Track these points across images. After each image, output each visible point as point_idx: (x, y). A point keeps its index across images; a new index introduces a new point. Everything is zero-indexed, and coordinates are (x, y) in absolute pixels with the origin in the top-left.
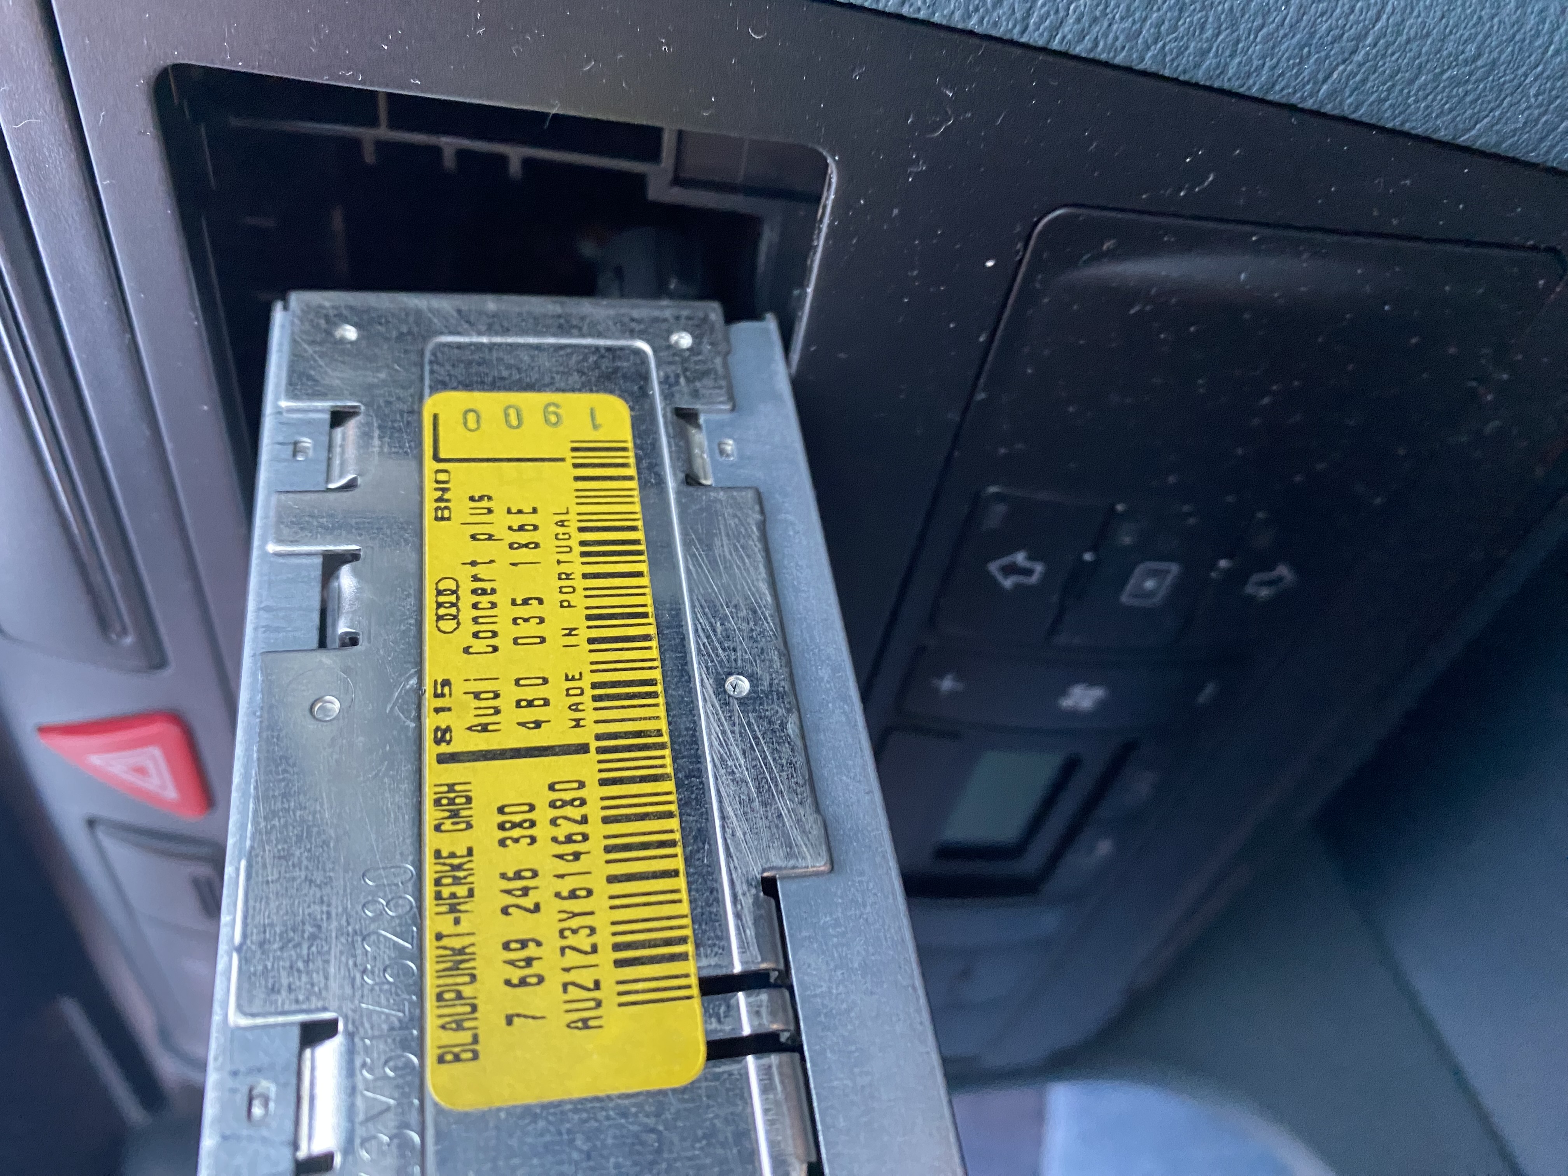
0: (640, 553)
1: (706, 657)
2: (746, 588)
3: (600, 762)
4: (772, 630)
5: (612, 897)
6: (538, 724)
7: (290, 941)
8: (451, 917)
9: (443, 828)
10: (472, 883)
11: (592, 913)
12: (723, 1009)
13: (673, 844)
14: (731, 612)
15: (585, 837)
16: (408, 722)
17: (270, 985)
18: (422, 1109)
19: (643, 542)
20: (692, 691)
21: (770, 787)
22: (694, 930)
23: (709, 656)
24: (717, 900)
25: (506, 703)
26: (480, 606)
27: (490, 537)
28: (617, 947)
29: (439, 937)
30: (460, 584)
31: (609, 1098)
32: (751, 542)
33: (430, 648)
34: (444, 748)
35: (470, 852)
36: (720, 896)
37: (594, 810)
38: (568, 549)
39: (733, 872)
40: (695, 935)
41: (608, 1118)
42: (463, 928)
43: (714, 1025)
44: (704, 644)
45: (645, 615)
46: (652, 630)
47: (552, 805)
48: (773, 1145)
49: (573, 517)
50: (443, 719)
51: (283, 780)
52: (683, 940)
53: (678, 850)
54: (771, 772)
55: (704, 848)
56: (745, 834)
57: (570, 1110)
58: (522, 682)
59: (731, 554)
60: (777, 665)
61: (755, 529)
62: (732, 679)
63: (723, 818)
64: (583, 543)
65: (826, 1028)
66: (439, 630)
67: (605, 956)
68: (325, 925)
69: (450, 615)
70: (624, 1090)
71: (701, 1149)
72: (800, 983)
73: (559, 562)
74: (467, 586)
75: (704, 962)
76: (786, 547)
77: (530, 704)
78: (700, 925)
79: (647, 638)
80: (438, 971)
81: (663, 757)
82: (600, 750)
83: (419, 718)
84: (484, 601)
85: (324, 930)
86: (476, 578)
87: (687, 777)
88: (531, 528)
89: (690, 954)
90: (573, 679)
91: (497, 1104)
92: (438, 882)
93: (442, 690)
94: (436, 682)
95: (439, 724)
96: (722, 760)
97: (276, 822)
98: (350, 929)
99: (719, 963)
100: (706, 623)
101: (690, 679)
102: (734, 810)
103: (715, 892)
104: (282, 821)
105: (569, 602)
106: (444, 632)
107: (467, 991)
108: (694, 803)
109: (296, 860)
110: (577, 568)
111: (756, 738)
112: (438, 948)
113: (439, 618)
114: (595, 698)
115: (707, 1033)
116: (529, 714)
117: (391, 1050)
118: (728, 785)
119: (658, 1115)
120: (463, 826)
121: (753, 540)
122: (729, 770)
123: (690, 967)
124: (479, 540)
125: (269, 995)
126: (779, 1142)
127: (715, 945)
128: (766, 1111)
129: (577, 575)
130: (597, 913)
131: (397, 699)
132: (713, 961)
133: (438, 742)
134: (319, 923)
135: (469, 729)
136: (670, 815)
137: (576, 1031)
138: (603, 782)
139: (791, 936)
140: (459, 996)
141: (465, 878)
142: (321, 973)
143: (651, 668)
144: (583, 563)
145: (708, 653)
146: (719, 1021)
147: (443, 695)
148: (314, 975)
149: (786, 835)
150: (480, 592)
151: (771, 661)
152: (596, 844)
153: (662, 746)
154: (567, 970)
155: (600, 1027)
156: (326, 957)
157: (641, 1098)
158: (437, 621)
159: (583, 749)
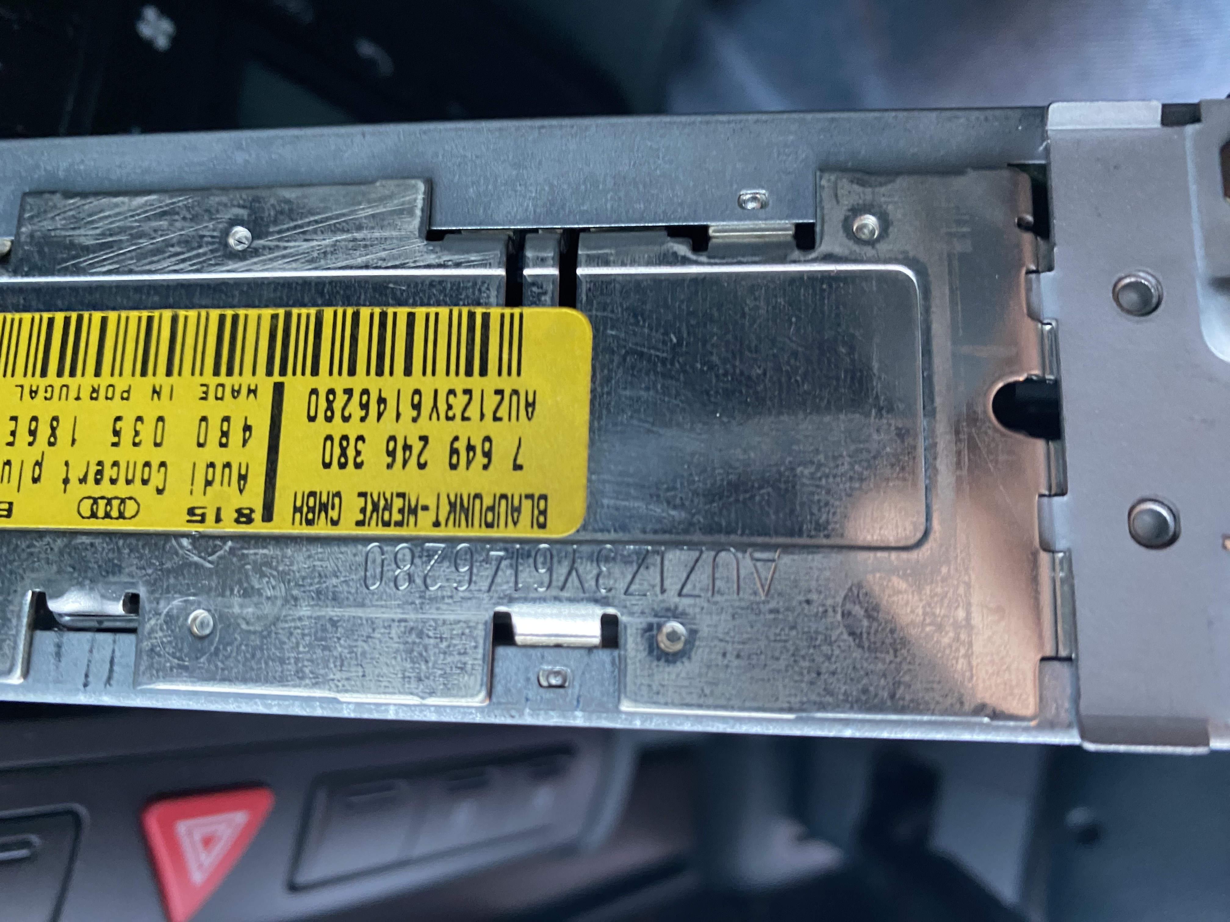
0: (80, 319)
1: (205, 265)
2: (137, 218)
3: (294, 373)
4: (187, 199)
5: (424, 373)
6: (247, 428)
7: (421, 655)
8: (420, 513)
9: (335, 518)
10: (392, 494)
11: (436, 392)
12: (535, 289)
13: (383, 315)
14: (161, 236)
15: (365, 392)
16: (227, 548)
17: (458, 671)
18: (580, 543)
19: (68, 314)
20: (238, 283)
21: (344, 221)
22: (464, 305)
23: (204, 261)
24: (441, 282)
25: (220, 456)
26: (114, 477)
27: (38, 464)
28: (469, 373)
29: (437, 524)
30: (87, 495)
31: (593, 391)
32: (86, 207)
33: (152, 526)
34: (257, 516)
35: (362, 495)
36: (437, 279)
37: (341, 382)
38: (65, 389)
39: (418, 264)
40: (468, 305)
41: (609, 393)
42: (431, 503)
43: (547, 298)
44: (191, 265)
45: (150, 319)
46: (167, 314)
47: (329, 419)
48: (649, 263)
49: (29, 382)
50: (229, 515)
51: (266, 663)
52: (472, 316)
53: (390, 311)
54: (330, 218)
55: (392, 289)
56: (384, 250)
57: (599, 423)
58: (202, 441)
59: (97, 228)
60: (224, 199)
61: (72, 201)
62: (231, 241)
63: (367, 267)
64: (60, 374)
65: (563, 207)
66: (133, 517)
67: (476, 382)
68: (411, 624)
69: (120, 505)
70: (589, 378)
71: (644, 321)
72: (521, 222)
73: (78, 398)
74: (91, 489)
75: (493, 300)
76: (97, 175)
77: (225, 434)
78: (461, 299)
79: (174, 320)
80: (467, 526)
81: (299, 316)
82: (283, 372)
83: (224, 538)
84: (109, 472)
85: (415, 625)
86: (83, 480)
87: (322, 294)
88: (34, 424)
89: (484, 310)
90: (205, 393)
91: (584, 481)
92: (387, 524)
93: (198, 515)
94: (188, 521)
95: (233, 520)
96: (312, 261)
97: (307, 670)
98: (417, 602)
99: (496, 287)
100: (169, 260)
101: (224, 283)
102: (361, 256)
103: (434, 282)
104: (306, 663)
105: (124, 391)
106: (137, 512)
107: (488, 501)
108: (348, 292)
109: (346, 651)
110: (88, 381)
111: (295, 228)
112: (446, 525)
113: (121, 516)
114: (230, 373)
115: (553, 305)
116: (236, 435)
117: (529, 566)
118: (336, 259)
119: (613, 352)
120: (337, 500)
121: (84, 205)
122: (322, 256)
123: (495, 312)
124: (40, 476)
125: (466, 672)
126: (649, 257)
127: (480, 290)
128: (623, 264)
129: (96, 381)
130: (437, 387)
131: (200, 557)
132: (493, 293)
133: (250, 521)
134: (408, 630)
135: (241, 491)
136: (356, 316)
137: (535, 414)
138: (315, 372)
139: (480, 224)
140: (491, 509)
141: (386, 500)
142: (454, 626)
143: (207, 319)
144: (83, 375)
145: (200, 263)
146: (545, 293)
147: (203, 515)
148: (455, 632)
149: (393, 213)
150: (99, 477)
151: (219, 204)
152: (374, 383)
153: (288, 316)
154: (482, 416)
155: (535, 393)
156: (440, 623)
157: (597, 365)
158: (124, 518)
159: (279, 389)
